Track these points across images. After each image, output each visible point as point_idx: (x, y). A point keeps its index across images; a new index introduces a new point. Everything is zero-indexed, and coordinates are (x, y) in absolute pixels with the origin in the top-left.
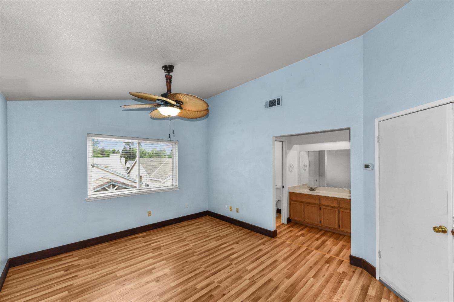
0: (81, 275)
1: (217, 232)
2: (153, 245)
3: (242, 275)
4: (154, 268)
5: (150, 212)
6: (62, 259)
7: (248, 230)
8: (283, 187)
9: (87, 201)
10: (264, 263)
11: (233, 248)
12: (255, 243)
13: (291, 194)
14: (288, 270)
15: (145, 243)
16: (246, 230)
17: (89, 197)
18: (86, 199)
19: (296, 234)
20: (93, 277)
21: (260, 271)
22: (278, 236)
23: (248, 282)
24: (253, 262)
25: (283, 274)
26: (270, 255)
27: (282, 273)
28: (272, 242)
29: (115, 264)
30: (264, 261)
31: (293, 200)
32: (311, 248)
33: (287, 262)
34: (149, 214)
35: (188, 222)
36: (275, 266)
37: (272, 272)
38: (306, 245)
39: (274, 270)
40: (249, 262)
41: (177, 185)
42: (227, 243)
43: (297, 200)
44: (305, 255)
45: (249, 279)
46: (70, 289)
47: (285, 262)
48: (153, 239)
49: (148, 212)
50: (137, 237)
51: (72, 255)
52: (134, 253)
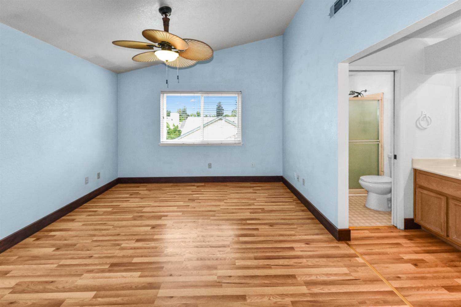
0: (131, 201)
1: (266, 204)
2: (194, 195)
3: (219, 267)
4: (166, 216)
5: (211, 164)
6: (140, 187)
7: (312, 215)
8: (395, 157)
9: (160, 146)
10: (270, 268)
11: (257, 229)
12: (296, 236)
13: (417, 173)
14: (291, 302)
15: (192, 192)
16: (310, 213)
17: (161, 143)
18: (159, 144)
19: (401, 255)
20: (133, 205)
21: (247, 276)
22: (352, 242)
23: (214, 278)
24: (256, 259)
25: (276, 303)
26: (294, 263)
27: (275, 300)
28: (329, 245)
29: (154, 201)
30: (272, 267)
31: (421, 187)
32: (404, 296)
33: (309, 289)
34: (210, 166)
35: (251, 184)
36: (278, 284)
37: (261, 288)
38: (397, 284)
39: (269, 288)
40: (252, 255)
41: (241, 140)
42: (259, 220)
43: (431, 187)
44: (367, 301)
45: (219, 277)
46: (115, 208)
47: (305, 287)
48: (202, 190)
49: (209, 164)
50: (194, 186)
51: (146, 186)
52: (175, 197)
